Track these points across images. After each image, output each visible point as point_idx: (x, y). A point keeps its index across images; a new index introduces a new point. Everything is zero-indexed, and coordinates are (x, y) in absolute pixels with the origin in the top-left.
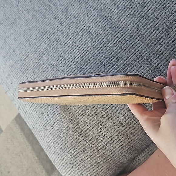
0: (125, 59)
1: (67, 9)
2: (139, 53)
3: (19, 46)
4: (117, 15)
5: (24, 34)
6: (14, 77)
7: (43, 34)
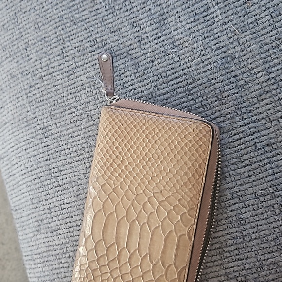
0: (239, 183)
1: (164, 17)
2: (271, 187)
3: (40, 43)
4: (259, 86)
5: (58, 25)
6: (11, 99)
7: (97, 46)
